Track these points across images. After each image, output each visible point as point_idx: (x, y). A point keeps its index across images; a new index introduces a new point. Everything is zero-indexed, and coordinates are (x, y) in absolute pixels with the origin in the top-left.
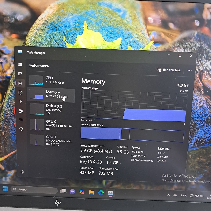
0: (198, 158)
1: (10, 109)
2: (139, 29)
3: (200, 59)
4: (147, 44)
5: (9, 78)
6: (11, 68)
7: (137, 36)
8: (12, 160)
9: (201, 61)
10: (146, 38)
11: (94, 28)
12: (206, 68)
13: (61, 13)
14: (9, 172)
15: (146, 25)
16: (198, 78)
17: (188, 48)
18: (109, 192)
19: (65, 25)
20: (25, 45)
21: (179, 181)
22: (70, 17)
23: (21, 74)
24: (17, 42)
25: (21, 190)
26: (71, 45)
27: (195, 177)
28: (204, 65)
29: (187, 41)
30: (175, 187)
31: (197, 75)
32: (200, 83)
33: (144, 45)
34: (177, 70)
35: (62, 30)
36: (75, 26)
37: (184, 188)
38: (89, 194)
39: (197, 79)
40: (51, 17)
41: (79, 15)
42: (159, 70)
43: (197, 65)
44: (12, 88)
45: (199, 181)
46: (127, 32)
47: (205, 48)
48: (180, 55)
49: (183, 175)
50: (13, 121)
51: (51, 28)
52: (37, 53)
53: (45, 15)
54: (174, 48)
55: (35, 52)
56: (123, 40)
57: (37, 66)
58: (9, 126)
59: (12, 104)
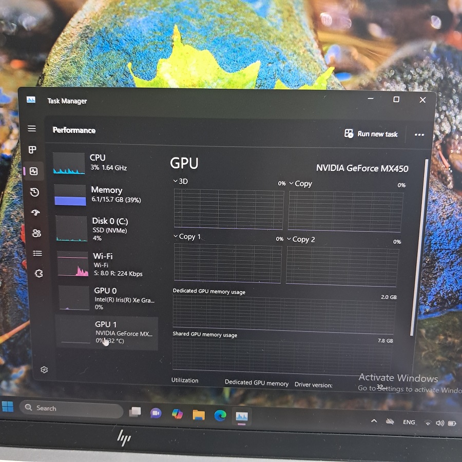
0: (442, 337)
1: (12, 229)
2: (300, 41)
3: (444, 108)
4: (319, 75)
5: (9, 160)
6: (12, 137)
7: (295, 57)
8: (20, 343)
9: (445, 111)
10: (316, 62)
11: (197, 42)
12: (459, 127)
13: (120, 9)
14: (15, 369)
15: (315, 31)
16: (440, 152)
17: (415, 81)
18: (237, 414)
19: (131, 35)
20: (41, 85)
21: (399, 390)
22: (141, 17)
23: (35, 149)
24: (24, 78)
25: (42, 409)
26: (146, 81)
27: (434, 380)
28: (454, 121)
29: (414, 66)
30: (390, 402)
31: (437, 145)
32: (443, 162)
33: (313, 77)
34: (390, 135)
35: (123, 46)
36: (152, 38)
37: (409, 405)
38: (194, 418)
39: (437, 154)
40: (98, 19)
41: (161, 13)
42: (347, 134)
43: (437, 121)
44: (16, 182)
45: (444, 390)
46: (273, 48)
47: (456, 82)
48: (396, 99)
49: (407, 376)
50: (21, 256)
51: (100, 45)
52: (69, 102)
53: (85, 15)
54: (382, 83)
55: (64, 100)
56: (264, 66)
57: (71, 131)
58: (12, 266)
59: (17, 219)
